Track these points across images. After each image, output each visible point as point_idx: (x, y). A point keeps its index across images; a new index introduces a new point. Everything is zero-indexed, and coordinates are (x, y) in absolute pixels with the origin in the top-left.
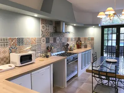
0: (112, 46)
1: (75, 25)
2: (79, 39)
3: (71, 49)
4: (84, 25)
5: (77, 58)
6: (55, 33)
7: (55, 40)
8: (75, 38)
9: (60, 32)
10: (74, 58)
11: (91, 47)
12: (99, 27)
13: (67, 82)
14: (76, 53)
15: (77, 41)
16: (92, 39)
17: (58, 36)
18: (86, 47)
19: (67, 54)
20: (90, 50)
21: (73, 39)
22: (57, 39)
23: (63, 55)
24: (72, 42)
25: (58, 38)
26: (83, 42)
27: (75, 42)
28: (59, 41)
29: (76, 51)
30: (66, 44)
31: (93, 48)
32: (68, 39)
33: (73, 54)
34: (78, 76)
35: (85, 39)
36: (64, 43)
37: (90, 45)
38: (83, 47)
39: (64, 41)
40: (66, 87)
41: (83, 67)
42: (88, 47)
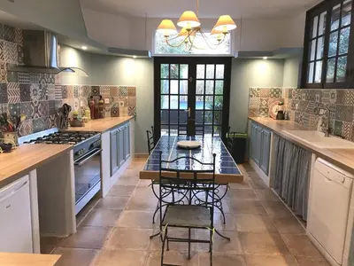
0: (179, 109)
1: (84, 48)
2: (96, 90)
3: (76, 122)
4: (110, 51)
5: (99, 147)
6: (26, 70)
7: (25, 93)
8: (85, 88)
9: (45, 67)
10: (92, 145)
11: (130, 114)
12: (149, 59)
13: (77, 216)
14: (96, 133)
15: (91, 97)
16: (132, 92)
17: (35, 80)
18: (115, 113)
19: (70, 136)
20: (128, 121)
21: (80, 92)
22: (32, 88)
23: (58, 140)
24: (76, 100)
25: (34, 86)
26: (107, 101)
27: (86, 98)
28: (38, 97)
29: (90, 125)
30: (60, 106)
31: (135, 117)
32: (65, 91)
33: (89, 136)
34: (104, 196)
35: (113, 90)
36: (53, 103)
37: (127, 108)
38: (107, 114)
39: (52, 97)
40: (75, 231)
41: (113, 170)
42: (121, 114)
